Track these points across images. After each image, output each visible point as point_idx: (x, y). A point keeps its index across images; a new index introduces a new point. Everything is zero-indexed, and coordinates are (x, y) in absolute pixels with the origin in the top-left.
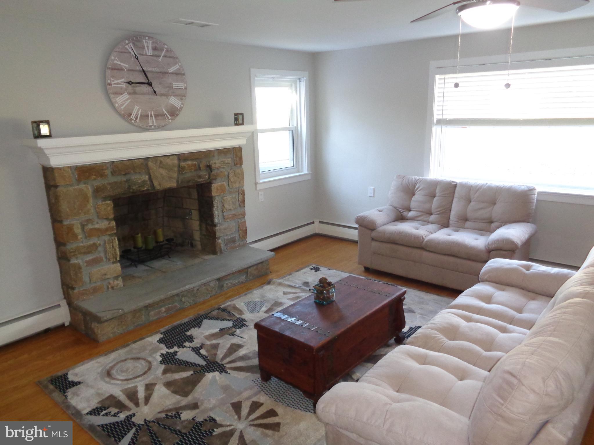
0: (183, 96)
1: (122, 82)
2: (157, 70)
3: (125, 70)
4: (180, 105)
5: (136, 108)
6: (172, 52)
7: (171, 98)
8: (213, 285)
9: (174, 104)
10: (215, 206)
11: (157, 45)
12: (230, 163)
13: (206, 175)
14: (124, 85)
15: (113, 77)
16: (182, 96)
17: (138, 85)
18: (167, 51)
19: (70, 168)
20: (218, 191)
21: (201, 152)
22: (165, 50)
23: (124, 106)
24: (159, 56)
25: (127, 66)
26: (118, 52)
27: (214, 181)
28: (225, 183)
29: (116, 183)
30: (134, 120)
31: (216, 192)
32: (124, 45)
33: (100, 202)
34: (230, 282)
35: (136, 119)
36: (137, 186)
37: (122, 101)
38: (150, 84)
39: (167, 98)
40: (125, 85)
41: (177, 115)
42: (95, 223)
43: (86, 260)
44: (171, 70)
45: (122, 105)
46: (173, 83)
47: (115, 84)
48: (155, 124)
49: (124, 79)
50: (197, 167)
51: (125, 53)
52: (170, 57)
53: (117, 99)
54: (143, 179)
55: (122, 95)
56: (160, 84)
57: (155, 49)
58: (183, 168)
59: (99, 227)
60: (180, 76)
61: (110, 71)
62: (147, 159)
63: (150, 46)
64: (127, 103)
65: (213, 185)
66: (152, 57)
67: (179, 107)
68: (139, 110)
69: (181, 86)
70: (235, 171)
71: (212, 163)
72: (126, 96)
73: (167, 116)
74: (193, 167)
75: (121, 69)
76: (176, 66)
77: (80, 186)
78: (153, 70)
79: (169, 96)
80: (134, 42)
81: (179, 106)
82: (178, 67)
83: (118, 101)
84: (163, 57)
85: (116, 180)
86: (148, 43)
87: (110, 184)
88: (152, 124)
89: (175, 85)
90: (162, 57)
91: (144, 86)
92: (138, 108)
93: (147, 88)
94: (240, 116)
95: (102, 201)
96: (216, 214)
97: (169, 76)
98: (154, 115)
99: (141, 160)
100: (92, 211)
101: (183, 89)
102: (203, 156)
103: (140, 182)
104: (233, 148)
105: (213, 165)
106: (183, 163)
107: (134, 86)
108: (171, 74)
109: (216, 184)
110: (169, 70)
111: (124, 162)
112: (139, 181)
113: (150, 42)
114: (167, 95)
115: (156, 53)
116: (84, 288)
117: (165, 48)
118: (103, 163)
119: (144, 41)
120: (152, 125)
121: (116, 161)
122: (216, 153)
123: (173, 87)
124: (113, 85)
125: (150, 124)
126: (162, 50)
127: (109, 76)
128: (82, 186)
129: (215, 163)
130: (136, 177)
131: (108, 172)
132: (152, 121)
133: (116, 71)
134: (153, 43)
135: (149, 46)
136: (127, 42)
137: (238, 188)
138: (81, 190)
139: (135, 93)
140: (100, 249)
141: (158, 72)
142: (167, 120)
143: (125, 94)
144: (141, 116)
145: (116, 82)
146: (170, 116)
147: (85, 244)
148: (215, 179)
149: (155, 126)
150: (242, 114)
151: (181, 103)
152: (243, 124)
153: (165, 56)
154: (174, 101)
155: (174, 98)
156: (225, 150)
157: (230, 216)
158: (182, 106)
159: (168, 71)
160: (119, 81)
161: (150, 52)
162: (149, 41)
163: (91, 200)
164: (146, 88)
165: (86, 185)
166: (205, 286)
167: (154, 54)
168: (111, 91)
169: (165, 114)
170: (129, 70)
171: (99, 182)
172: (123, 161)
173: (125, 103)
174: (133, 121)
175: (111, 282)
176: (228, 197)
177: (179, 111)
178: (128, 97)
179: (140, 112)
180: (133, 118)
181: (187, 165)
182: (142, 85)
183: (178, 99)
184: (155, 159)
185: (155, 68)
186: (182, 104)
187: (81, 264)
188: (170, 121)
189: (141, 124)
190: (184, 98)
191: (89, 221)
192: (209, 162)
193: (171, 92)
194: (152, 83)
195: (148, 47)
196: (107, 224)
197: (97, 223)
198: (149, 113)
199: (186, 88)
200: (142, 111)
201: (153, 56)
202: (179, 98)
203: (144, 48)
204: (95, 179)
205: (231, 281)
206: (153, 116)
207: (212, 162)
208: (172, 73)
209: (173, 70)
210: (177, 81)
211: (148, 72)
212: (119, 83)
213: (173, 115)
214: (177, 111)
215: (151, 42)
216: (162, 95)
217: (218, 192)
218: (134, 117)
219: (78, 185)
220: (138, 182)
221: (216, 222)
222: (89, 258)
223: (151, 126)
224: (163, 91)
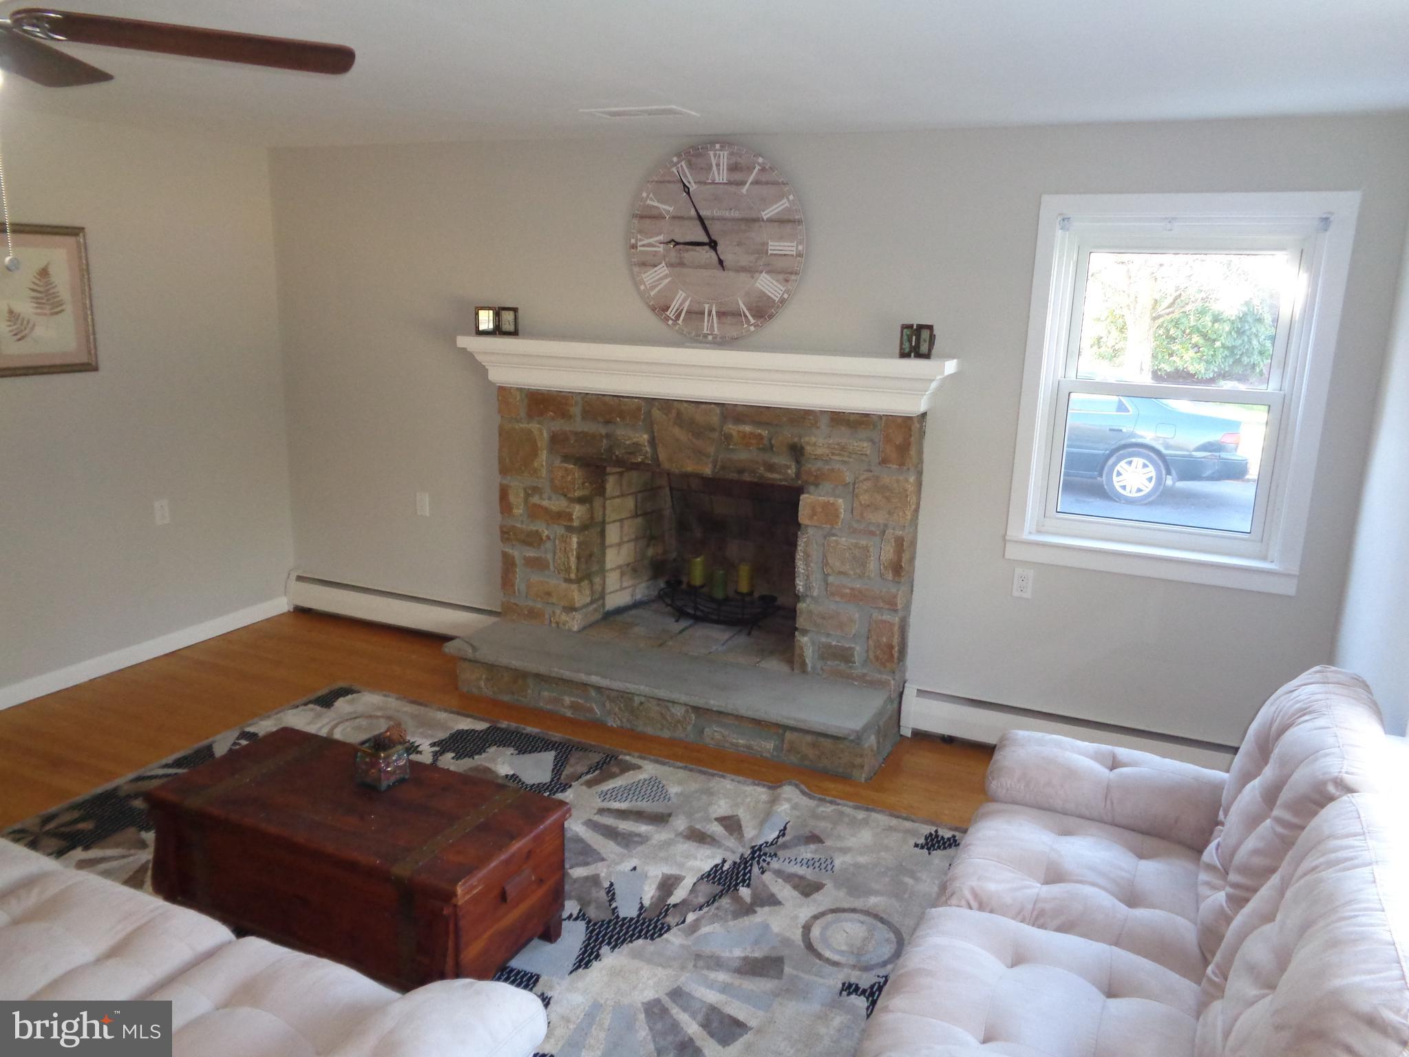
0: (791, 273)
1: (656, 241)
2: (735, 214)
3: (668, 217)
4: (781, 293)
5: (681, 295)
6: (774, 171)
7: (761, 277)
8: (679, 714)
9: (767, 292)
10: (799, 548)
11: (739, 160)
12: (866, 455)
13: (788, 467)
14: (661, 248)
15: (640, 232)
16: (788, 272)
17: (690, 247)
18: (763, 170)
19: (521, 390)
20: (816, 515)
21: (780, 408)
22: (758, 168)
23: (657, 289)
24: (743, 183)
25: (671, 209)
26: (657, 182)
27: (812, 488)
28: (840, 501)
29: (585, 434)
30: (672, 319)
31: (811, 517)
32: (668, 165)
33: (557, 462)
34: (722, 733)
35: (678, 317)
36: (623, 451)
37: (652, 280)
38: (713, 245)
39: (753, 277)
40: (664, 250)
41: (771, 317)
42: (546, 496)
43: (525, 556)
44: (766, 214)
45: (653, 288)
46: (770, 243)
47: (643, 246)
48: (716, 332)
49: (662, 235)
50: (766, 441)
51: (669, 182)
52: (767, 183)
53: (644, 276)
54: (635, 440)
55: (656, 269)
56: (739, 244)
57: (733, 168)
58: (728, 437)
59: (547, 505)
60: (790, 226)
61: (636, 222)
62: (651, 401)
63: (724, 162)
64: (662, 285)
65: (803, 497)
66: (726, 187)
67: (777, 300)
68: (686, 300)
69: (790, 248)
70: (877, 478)
71: (808, 443)
72: (662, 270)
73: (745, 316)
74: (754, 441)
75: (658, 217)
76: (782, 202)
77: (530, 425)
78: (727, 214)
79: (757, 272)
80: (689, 157)
81: (779, 296)
82: (787, 204)
83: (645, 280)
84: (752, 183)
85: (586, 430)
86: (719, 156)
87: (576, 434)
88: (708, 332)
89: (775, 247)
90: (748, 184)
91: (703, 250)
92: (684, 294)
93: (708, 254)
94: (925, 334)
95: (563, 462)
96: (800, 569)
97: (761, 227)
98: (716, 312)
99: (637, 400)
100: (544, 472)
101: (793, 255)
102: (785, 419)
103: (629, 445)
104: (880, 417)
105: (808, 449)
106: (730, 426)
107: (680, 250)
108: (768, 223)
109: (812, 497)
110: (763, 214)
111: (605, 398)
112: (627, 442)
113: (724, 155)
114: (751, 271)
115: (738, 176)
116: (516, 601)
117: (759, 164)
118: (570, 392)
119: (711, 153)
120: (708, 334)
121: (592, 394)
122: (824, 422)
123: (770, 252)
124: (639, 248)
125: (705, 331)
126: (750, 169)
127: (635, 231)
128: (534, 426)
129: (815, 445)
130: (623, 433)
131: (576, 411)
132: (711, 325)
133: (648, 221)
134: (731, 154)
135: (721, 164)
136: (675, 159)
137: (882, 527)
138: (530, 432)
139: (681, 264)
140: (549, 545)
141: (739, 220)
142: (745, 326)
143: (661, 266)
144: (688, 312)
145: (646, 242)
146: (753, 316)
147: (524, 527)
148: (817, 485)
149: (715, 337)
150: (930, 328)
151: (783, 289)
152: (927, 356)
153: (756, 182)
154: (767, 284)
155: (768, 277)
156: (852, 418)
157: (848, 591)
158: (786, 296)
159: (760, 216)
160: (651, 240)
161: (722, 176)
162: (722, 153)
163: (544, 455)
164: (705, 254)
165: (541, 426)
166: (658, 705)
167: (732, 179)
168: (635, 260)
169: (744, 312)
170: (674, 218)
171: (559, 425)
172: (604, 395)
173: (658, 285)
174: (670, 322)
175: (558, 612)
176: (844, 539)
177: (778, 307)
178: (667, 272)
179: (687, 303)
180: (671, 316)
181: (739, 432)
182: (698, 248)
183: (777, 281)
184: (667, 405)
185: (731, 209)
186: (787, 291)
187: (516, 557)
188: (752, 328)
189: (686, 330)
190: (793, 277)
191: (536, 490)
192: (800, 439)
193: (764, 262)
194: (718, 242)
195: (718, 165)
196: (565, 505)
197: (550, 499)
198: (707, 306)
199: (799, 255)
200: (691, 301)
201: (730, 183)
202: (781, 277)
203: (710, 167)
204: (553, 419)
205: (726, 733)
206: (714, 312)
207: (807, 439)
208: (770, 220)
209: (772, 213)
210: (781, 238)
211: (708, 219)
212: (653, 243)
213: (761, 317)
214: (773, 307)
215: (726, 153)
216: (743, 269)
217: (815, 517)
218: (673, 313)
219: (528, 423)
220: (625, 444)
221: (799, 591)
222: (531, 553)
223: (706, 336)
224: (745, 260)
